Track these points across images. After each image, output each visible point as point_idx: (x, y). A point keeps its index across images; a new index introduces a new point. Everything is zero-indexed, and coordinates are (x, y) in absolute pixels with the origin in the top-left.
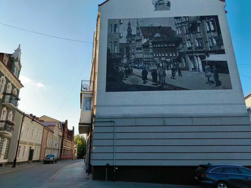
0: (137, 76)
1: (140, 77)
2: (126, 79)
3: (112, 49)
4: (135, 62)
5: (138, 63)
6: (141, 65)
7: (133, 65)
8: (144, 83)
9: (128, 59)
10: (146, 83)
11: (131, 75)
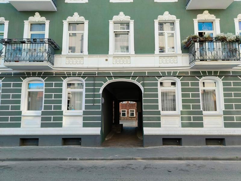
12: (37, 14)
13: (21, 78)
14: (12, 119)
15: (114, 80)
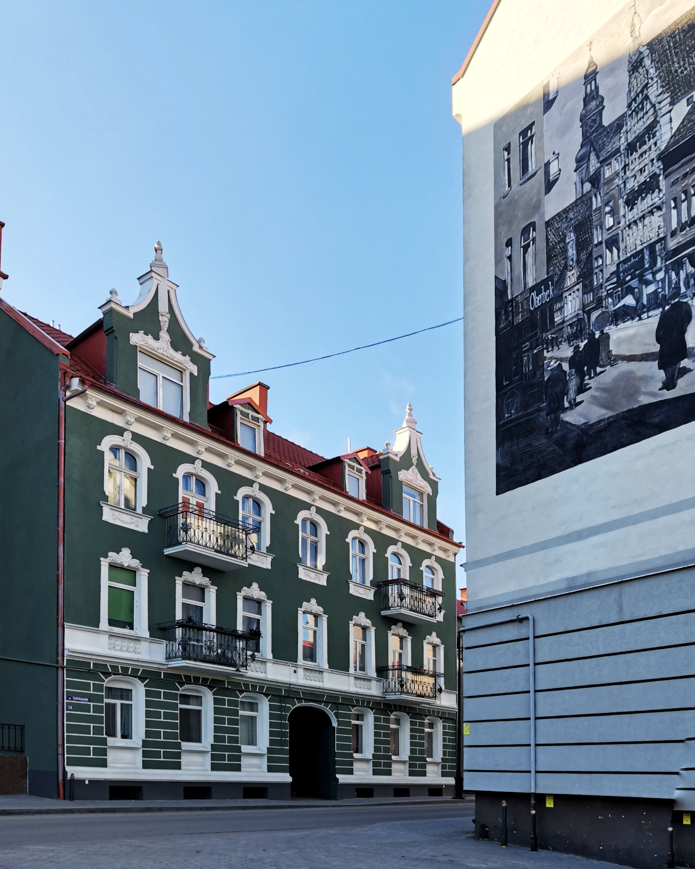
0: (631, 358)
1: (645, 357)
2: (579, 399)
3: (516, 273)
4: (620, 283)
5: (634, 283)
6: (651, 288)
7: (612, 308)
8: (669, 385)
9: (588, 288)
10: (681, 382)
11: (599, 369)
12: (198, 570)
13: (176, 684)
14: (166, 755)
15: (304, 704)
